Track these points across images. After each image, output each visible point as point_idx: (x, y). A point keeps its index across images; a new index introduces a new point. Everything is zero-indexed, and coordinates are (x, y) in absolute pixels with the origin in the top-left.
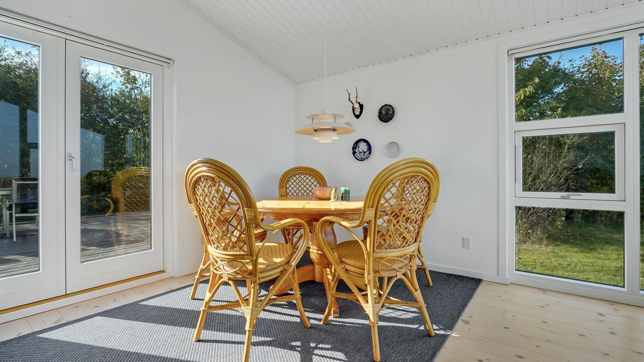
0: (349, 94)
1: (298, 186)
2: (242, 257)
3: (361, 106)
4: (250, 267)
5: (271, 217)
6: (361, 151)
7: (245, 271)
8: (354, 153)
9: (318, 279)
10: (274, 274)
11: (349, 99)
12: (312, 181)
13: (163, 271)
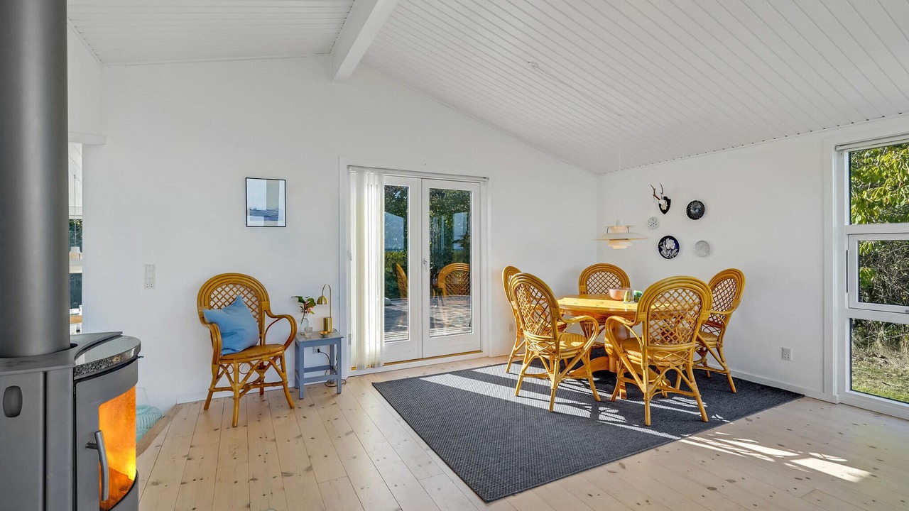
0: (654, 190)
1: (598, 283)
2: (549, 340)
3: (669, 201)
4: (554, 348)
5: (570, 313)
6: (668, 248)
7: (550, 351)
8: (660, 250)
9: (611, 370)
10: (571, 354)
11: (654, 195)
12: (614, 278)
13: (480, 351)
